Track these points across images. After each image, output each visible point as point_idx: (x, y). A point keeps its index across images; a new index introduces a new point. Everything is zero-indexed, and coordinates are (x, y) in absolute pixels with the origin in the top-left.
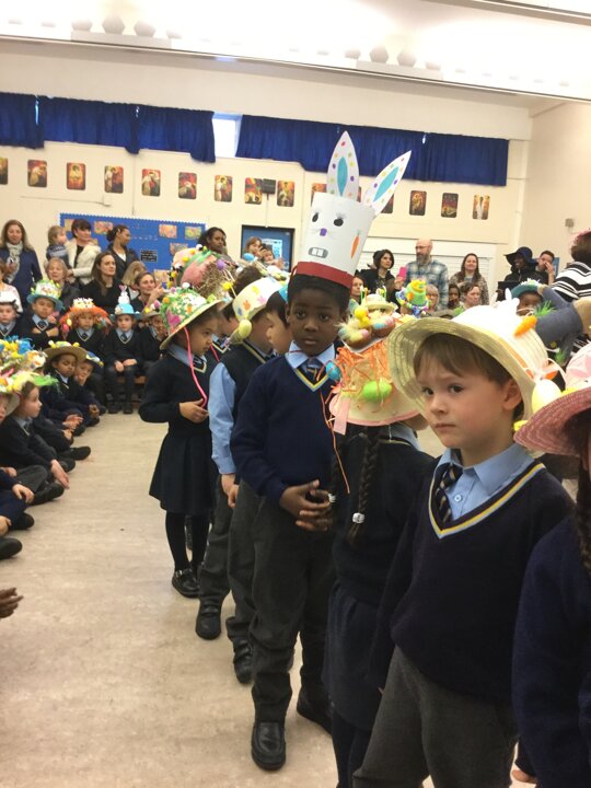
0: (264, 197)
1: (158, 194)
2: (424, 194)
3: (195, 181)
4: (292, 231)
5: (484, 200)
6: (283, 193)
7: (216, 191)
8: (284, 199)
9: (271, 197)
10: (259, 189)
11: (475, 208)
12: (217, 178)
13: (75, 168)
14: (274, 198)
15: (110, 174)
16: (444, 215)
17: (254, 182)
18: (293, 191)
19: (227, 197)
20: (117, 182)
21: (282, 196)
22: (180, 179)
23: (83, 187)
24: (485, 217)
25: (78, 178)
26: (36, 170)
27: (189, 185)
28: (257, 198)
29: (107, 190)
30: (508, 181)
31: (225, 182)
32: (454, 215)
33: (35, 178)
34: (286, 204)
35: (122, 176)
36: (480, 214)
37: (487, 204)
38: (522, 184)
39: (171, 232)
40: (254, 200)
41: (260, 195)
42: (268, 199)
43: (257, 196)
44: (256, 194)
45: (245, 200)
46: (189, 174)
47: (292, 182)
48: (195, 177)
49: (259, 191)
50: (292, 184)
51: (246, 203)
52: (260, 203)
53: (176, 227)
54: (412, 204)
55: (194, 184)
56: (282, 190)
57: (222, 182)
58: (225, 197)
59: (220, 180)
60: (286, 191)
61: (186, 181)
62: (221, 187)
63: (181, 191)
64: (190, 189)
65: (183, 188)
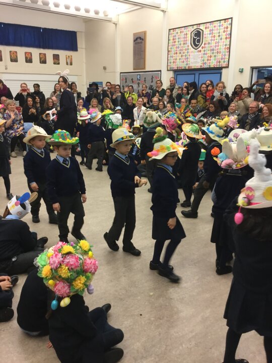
5: (70, 57)
11: (67, 60)
16: (54, 63)
24: (71, 64)
30: (78, 49)
32: (59, 64)
36: (69, 63)
37: (71, 59)
38: (84, 50)
54: (40, 59)
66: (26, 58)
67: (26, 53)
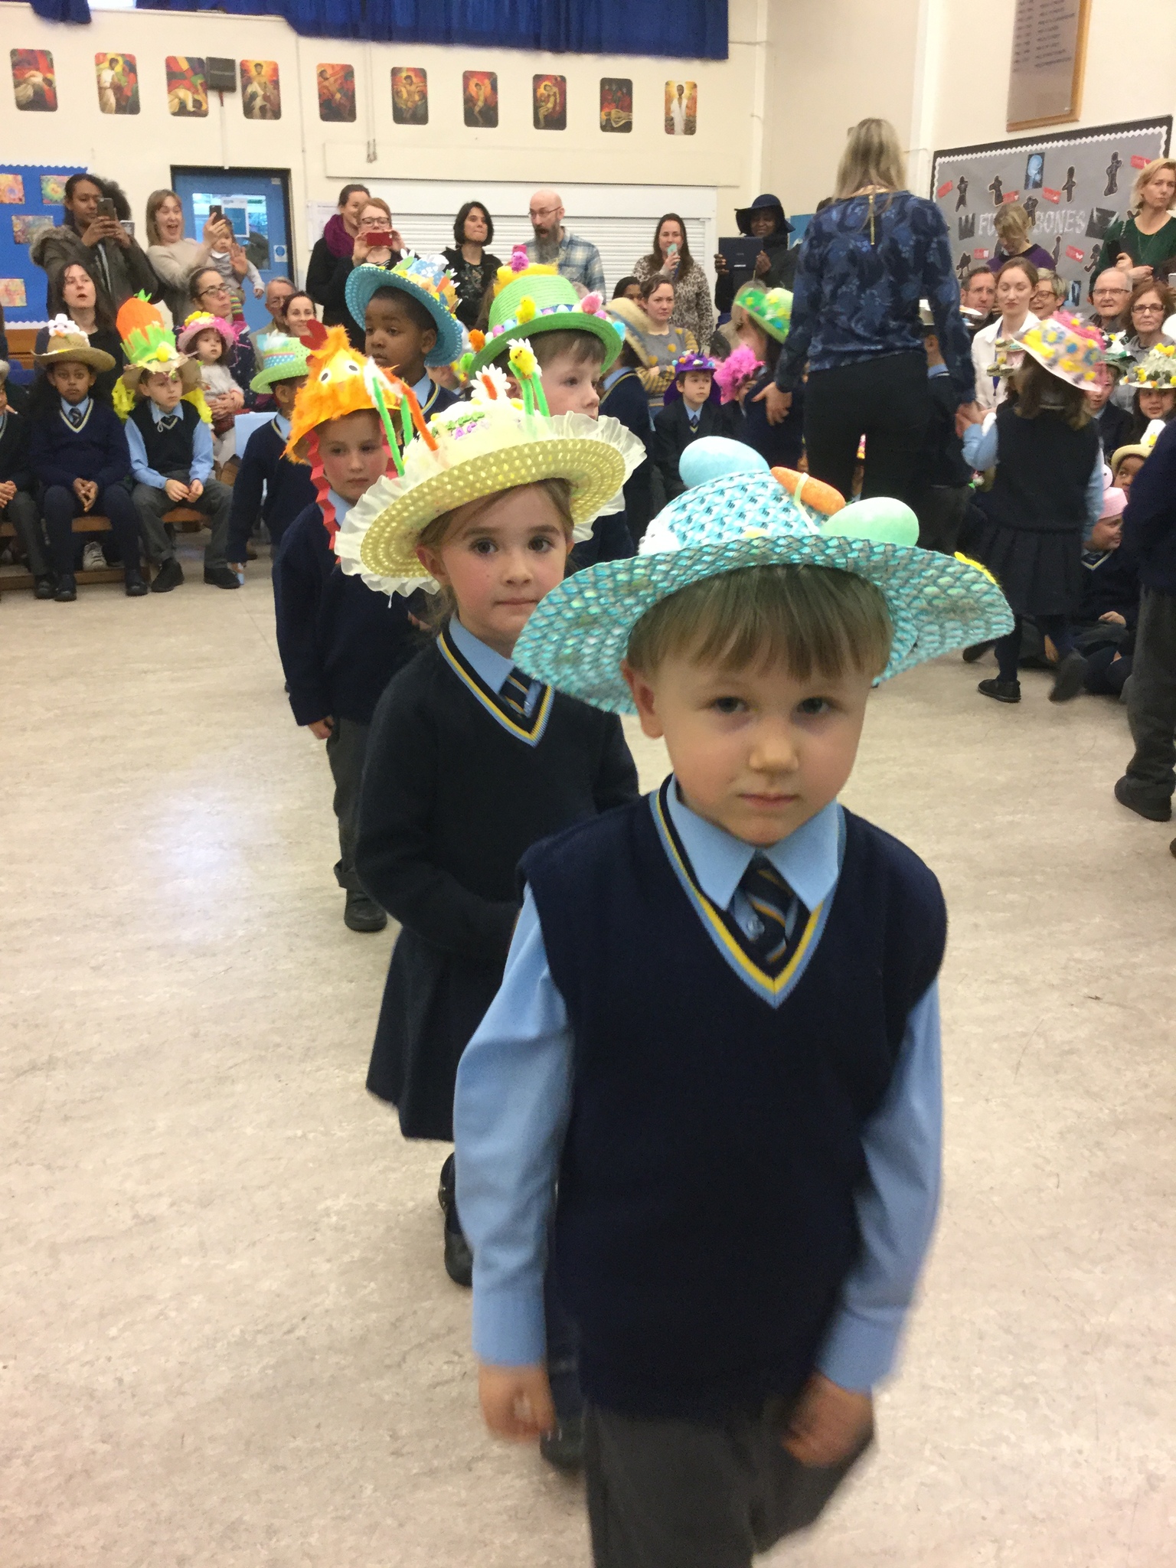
0: (212, 100)
2: (561, 82)
3: (50, 67)
4: (284, 174)
5: (686, 92)
6: (254, 87)
7: (101, 90)
9: (228, 98)
10: (199, 80)
11: (668, 111)
12: (99, 59)
14: (234, 102)
16: (606, 127)
17: (185, 66)
18: (276, 84)
19: (127, 103)
21: (253, 96)
24: (690, 128)
27: (37, 78)
28: (198, 104)
30: (732, 48)
31: (119, 68)
32: (627, 127)
34: (264, 114)
36: (679, 124)
37: (693, 100)
38: (760, 54)
39: (12, 191)
40: (190, 107)
41: (204, 95)
42: (222, 104)
43: (197, 97)
44: (193, 93)
45: (171, 107)
46: (32, 51)
47: (271, 63)
48: (49, 60)
49: (199, 87)
50: (272, 67)
51: (175, 114)
52: (204, 114)
53: (20, 178)
54: (537, 104)
55: (49, 76)
56: (251, 83)
57: (112, 68)
58: (124, 103)
59: (107, 64)
60: (260, 84)
61: (30, 69)
62: (113, 79)
63: (22, 94)
64: (41, 89)
65: (24, 85)
66: (469, 101)
67: (468, 76)
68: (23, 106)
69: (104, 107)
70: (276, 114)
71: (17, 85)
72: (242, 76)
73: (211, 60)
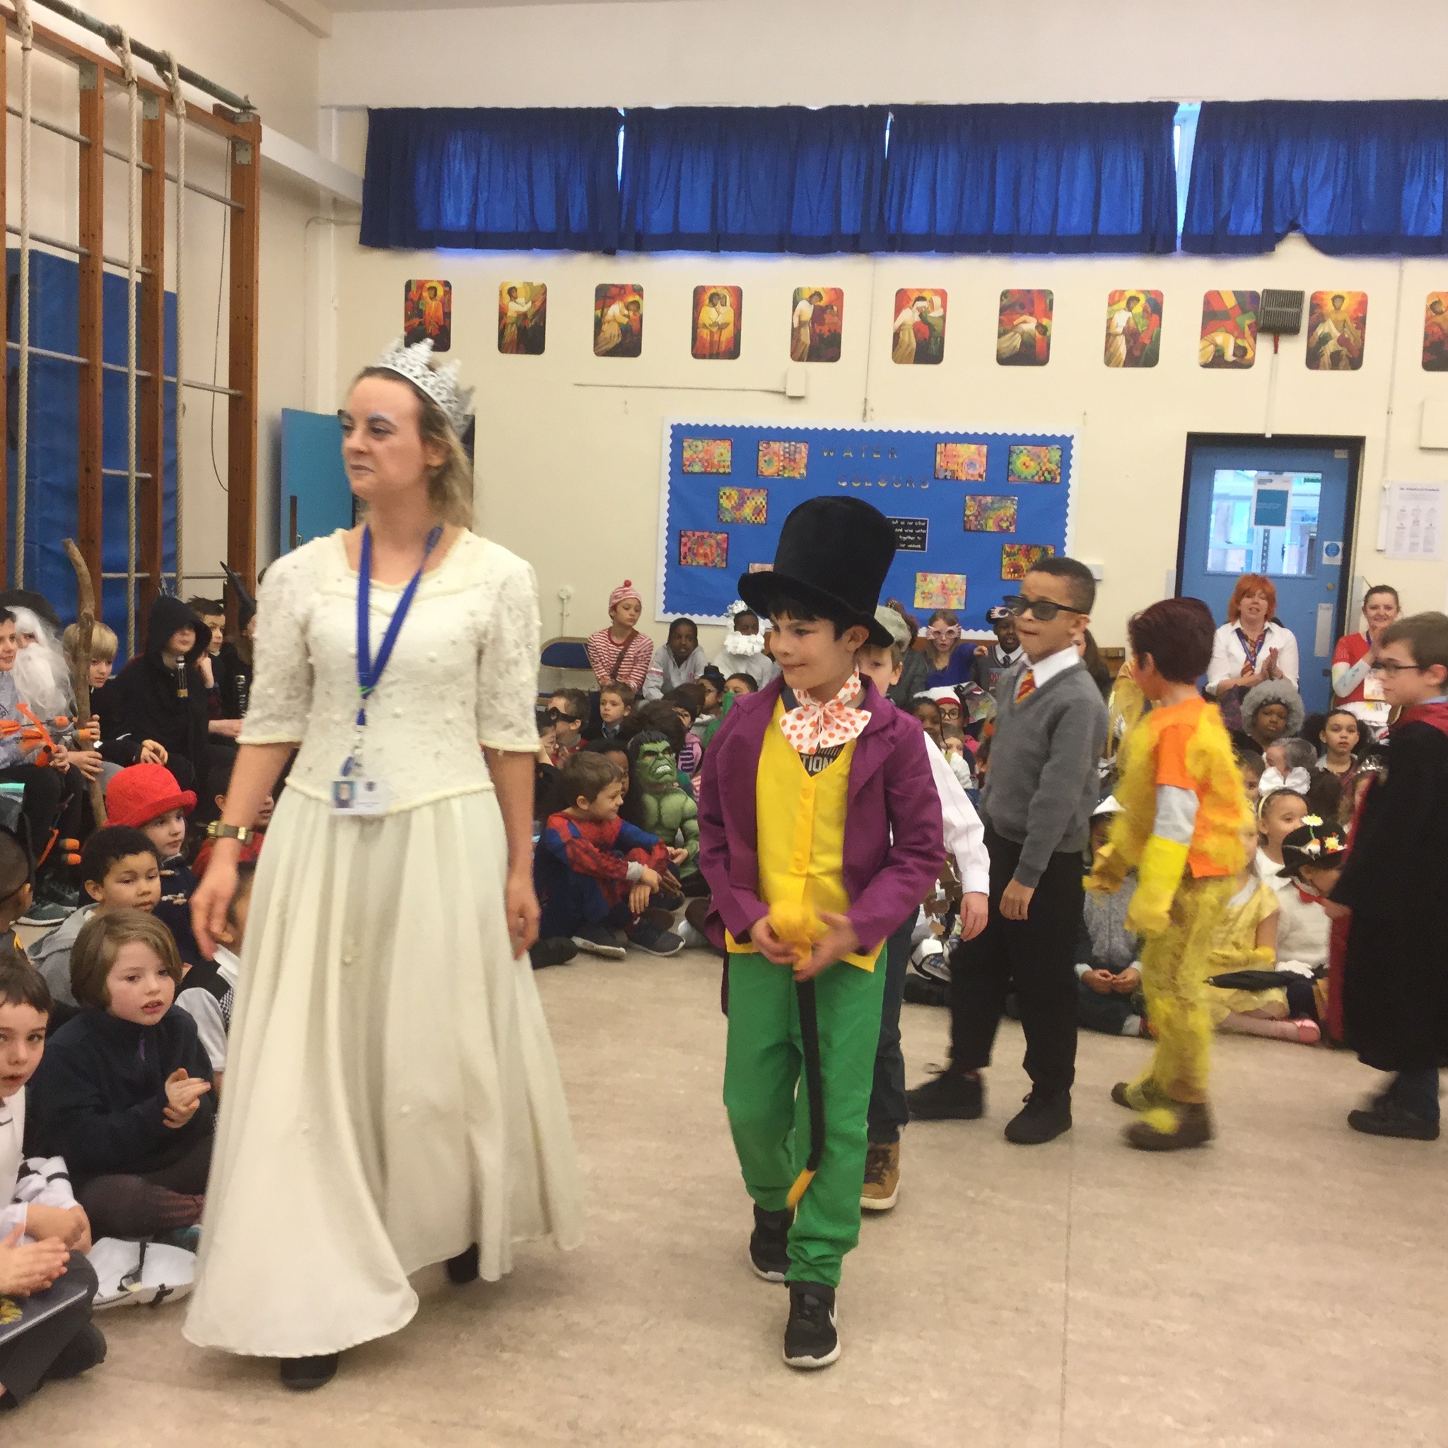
0: (1263, 345)
1: (936, 358)
3: (1048, 311)
4: (1354, 445)
6: (1328, 327)
7: (1110, 336)
8: (1331, 347)
9: (1286, 344)
10: (1247, 321)
12: (1113, 299)
13: (715, 299)
14: (1295, 348)
15: (806, 309)
17: (1230, 302)
18: (1361, 323)
20: (825, 330)
21: (1325, 339)
22: (1003, 310)
23: (733, 351)
25: (722, 327)
26: (616, 310)
27: (1029, 325)
28: (1240, 351)
29: (797, 355)
31: (1138, 309)
33: (611, 331)
34: (1335, 363)
35: (839, 315)
39: (971, 464)
40: (1229, 356)
41: (1252, 340)
42: (1276, 351)
43: (1240, 342)
44: (1236, 338)
45: (1202, 356)
46: (1029, 291)
47: (1357, 293)
48: (1048, 301)
49: (1247, 329)
50: (1359, 299)
51: (1205, 366)
52: (1249, 365)
53: (984, 449)
55: (1045, 322)
56: (1324, 321)
57: (1129, 308)
58: (1137, 353)
59: (1123, 304)
60: (1336, 323)
61: (1022, 315)
62: (1128, 322)
63: (1005, 345)
64: (1034, 338)
65: (1012, 334)
68: (1003, 360)
69: (1109, 360)
70: (1355, 362)
71: (1000, 335)
72: (1311, 313)
73: (1269, 293)
